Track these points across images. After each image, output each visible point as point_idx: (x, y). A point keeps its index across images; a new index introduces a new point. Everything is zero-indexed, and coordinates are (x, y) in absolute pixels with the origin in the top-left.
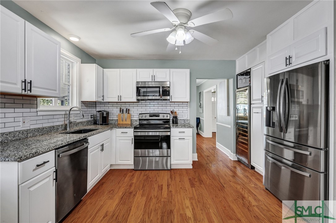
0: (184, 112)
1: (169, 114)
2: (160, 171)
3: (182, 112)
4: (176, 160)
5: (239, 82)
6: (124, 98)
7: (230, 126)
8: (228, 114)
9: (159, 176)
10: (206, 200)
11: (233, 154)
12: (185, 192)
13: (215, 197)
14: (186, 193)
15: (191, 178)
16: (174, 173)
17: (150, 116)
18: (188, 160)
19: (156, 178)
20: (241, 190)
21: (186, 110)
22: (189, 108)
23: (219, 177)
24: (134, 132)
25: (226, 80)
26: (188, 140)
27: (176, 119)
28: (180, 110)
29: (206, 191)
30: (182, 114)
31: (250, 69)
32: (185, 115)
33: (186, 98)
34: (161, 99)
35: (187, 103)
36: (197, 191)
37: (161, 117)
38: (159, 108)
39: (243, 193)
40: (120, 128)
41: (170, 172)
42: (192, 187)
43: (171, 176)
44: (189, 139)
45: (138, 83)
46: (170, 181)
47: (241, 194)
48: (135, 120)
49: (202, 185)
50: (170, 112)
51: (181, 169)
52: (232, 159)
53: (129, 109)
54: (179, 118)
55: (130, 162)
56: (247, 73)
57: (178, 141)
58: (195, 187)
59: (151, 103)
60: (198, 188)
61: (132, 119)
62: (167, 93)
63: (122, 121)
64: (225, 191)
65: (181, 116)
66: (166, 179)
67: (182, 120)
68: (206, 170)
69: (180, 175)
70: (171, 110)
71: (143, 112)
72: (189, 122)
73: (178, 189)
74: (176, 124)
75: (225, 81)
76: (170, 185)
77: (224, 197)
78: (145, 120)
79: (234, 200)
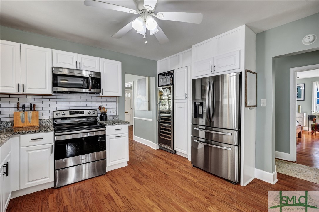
0: (112, 107)
1: (96, 110)
2: (94, 178)
3: (110, 107)
4: (112, 161)
5: (161, 80)
6: (30, 88)
7: (152, 120)
8: (149, 109)
9: (97, 185)
10: (163, 192)
11: (155, 144)
12: (139, 192)
13: (167, 186)
14: (141, 193)
15: (134, 176)
16: (113, 176)
17: (71, 113)
18: (124, 158)
19: (94, 188)
20: (180, 173)
21: (114, 105)
22: (117, 103)
23: (157, 167)
24: (55, 136)
25: (147, 78)
26: (124, 138)
27: (105, 116)
28: (107, 105)
29: (157, 184)
30: (111, 110)
31: (173, 70)
32: (114, 110)
33: (118, 92)
34: (90, 92)
35: (115, 98)
36: (149, 187)
37: (86, 114)
38: (82, 103)
39: (182, 174)
40: (30, 132)
41: (107, 176)
42: (141, 184)
43: (111, 181)
44: (125, 136)
45: (54, 68)
46: (115, 186)
47: (183, 176)
48: (47, 120)
49: (149, 179)
50: (97, 108)
51: (117, 170)
52: (155, 149)
53: (34, 105)
54: (108, 115)
55: (48, 179)
56: (170, 74)
57: (114, 139)
58: (144, 184)
59: (70, 97)
60: (148, 183)
61: (41, 118)
62: (97, 85)
63: (23, 122)
64: (170, 178)
65: (110, 112)
66: (109, 186)
67: (111, 116)
68: (141, 164)
69: (120, 176)
70: (99, 105)
71: (58, 109)
72: (117, 118)
73: (130, 192)
74: (105, 121)
75: (145, 78)
76: (119, 191)
77: (174, 184)
78: (62, 119)
79: (182, 183)
